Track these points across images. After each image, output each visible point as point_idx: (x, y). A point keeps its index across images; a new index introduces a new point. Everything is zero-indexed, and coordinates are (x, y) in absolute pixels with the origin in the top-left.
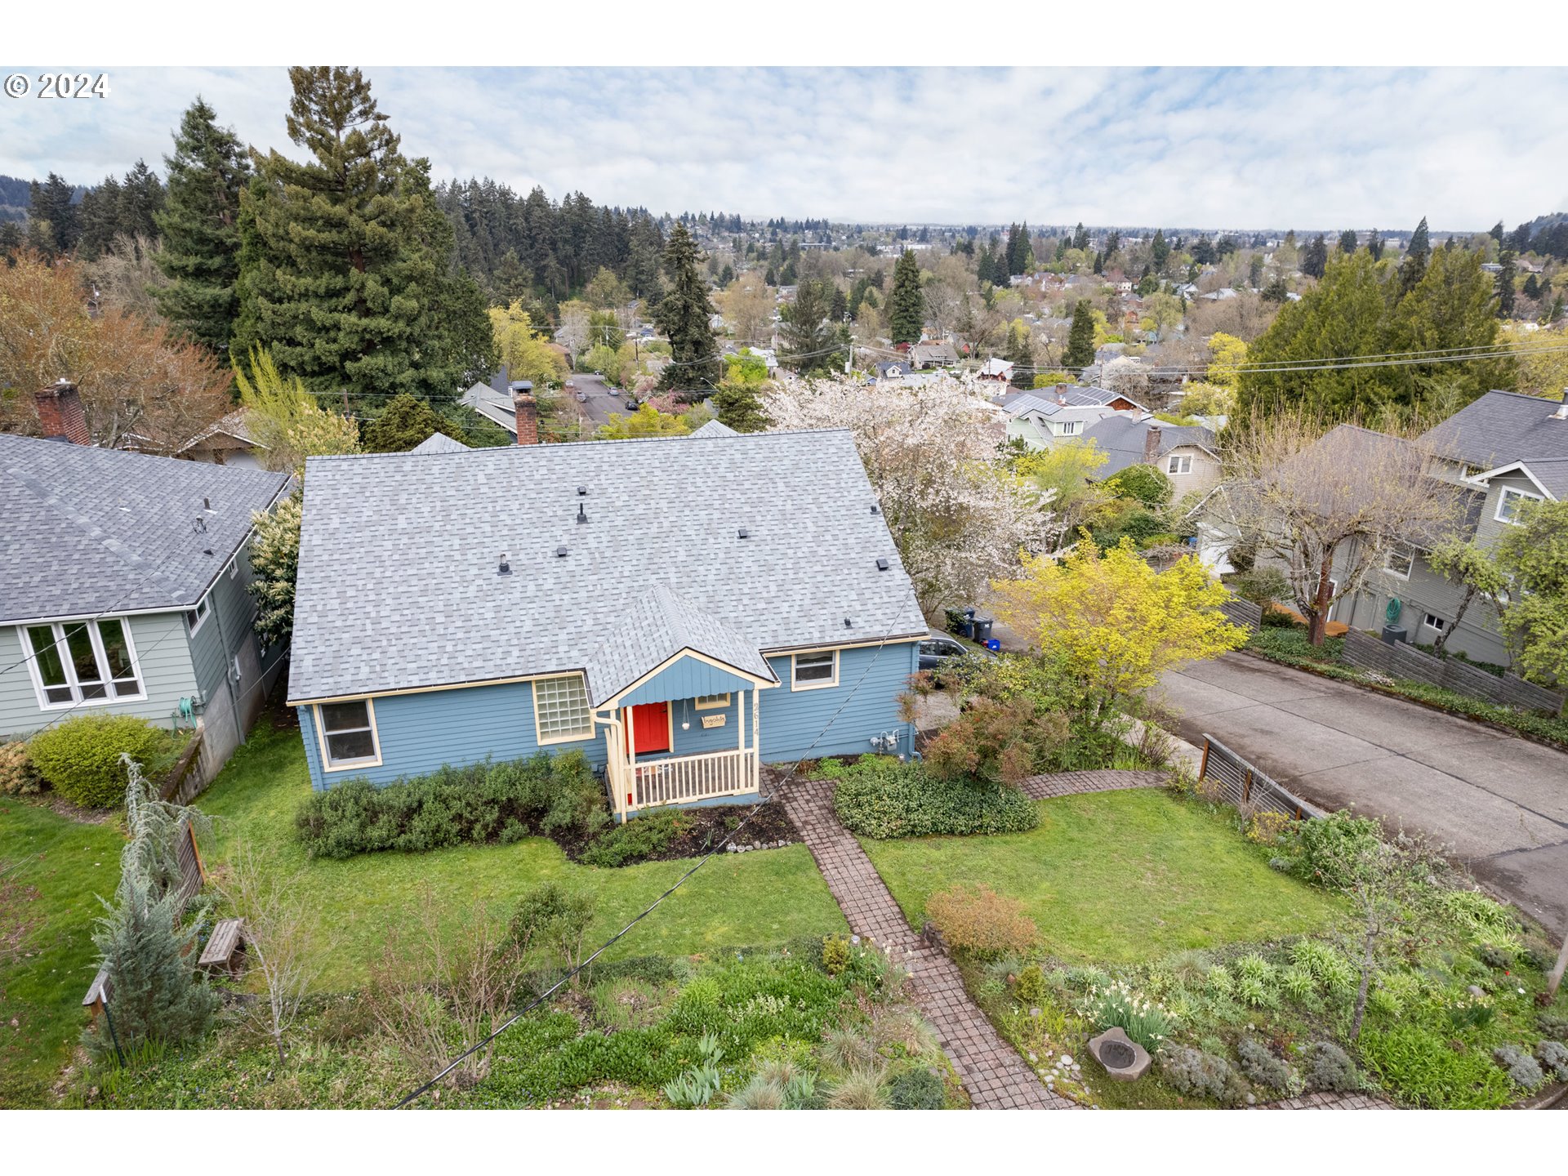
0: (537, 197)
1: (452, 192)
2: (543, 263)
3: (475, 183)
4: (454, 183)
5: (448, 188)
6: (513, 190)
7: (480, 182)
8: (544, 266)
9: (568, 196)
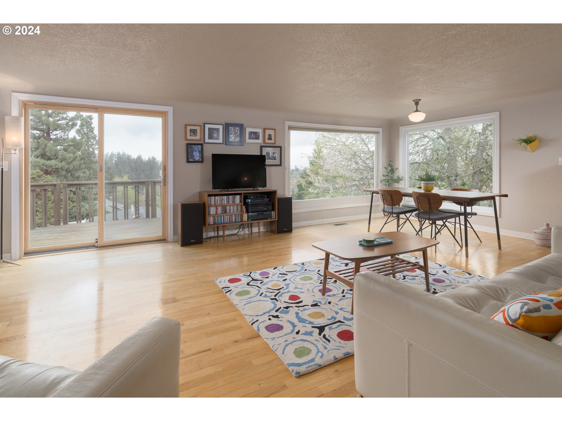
0: (139, 158)
1: (111, 155)
2: (140, 176)
3: (119, 153)
4: (112, 153)
5: (110, 154)
6: (132, 155)
7: (121, 153)
8: (140, 177)
9: (149, 158)
